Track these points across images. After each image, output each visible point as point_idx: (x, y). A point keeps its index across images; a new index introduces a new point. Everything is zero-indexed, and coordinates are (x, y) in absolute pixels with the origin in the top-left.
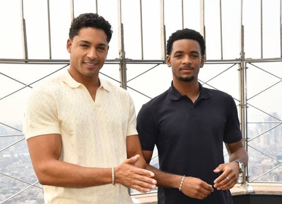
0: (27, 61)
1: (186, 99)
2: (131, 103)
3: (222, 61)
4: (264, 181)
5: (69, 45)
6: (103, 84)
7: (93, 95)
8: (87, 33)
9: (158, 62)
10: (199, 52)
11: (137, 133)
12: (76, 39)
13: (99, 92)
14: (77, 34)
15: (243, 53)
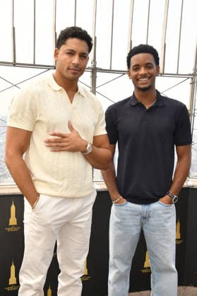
0: (15, 64)
1: (140, 105)
3: (177, 75)
5: (56, 54)
6: (80, 89)
7: (71, 98)
8: (73, 43)
9: (123, 73)
11: (106, 133)
12: (63, 48)
13: (76, 96)
14: (64, 43)
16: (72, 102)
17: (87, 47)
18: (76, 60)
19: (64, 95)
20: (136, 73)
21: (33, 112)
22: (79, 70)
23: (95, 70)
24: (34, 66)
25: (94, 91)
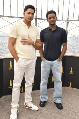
0: (11, 17)
1: (50, 30)
2: (38, 31)
3: (62, 20)
4: (70, 52)
5: (24, 14)
6: (32, 25)
7: (29, 27)
8: (29, 10)
9: (45, 19)
10: (55, 17)
11: (40, 38)
12: (26, 12)
13: (30, 27)
15: (68, 18)
16: (29, 29)
17: (34, 11)
18: (31, 15)
19: (27, 27)
20: (50, 20)
21: (17, 32)
22: (32, 19)
23: (36, 19)
24: (17, 17)
25: (36, 25)
